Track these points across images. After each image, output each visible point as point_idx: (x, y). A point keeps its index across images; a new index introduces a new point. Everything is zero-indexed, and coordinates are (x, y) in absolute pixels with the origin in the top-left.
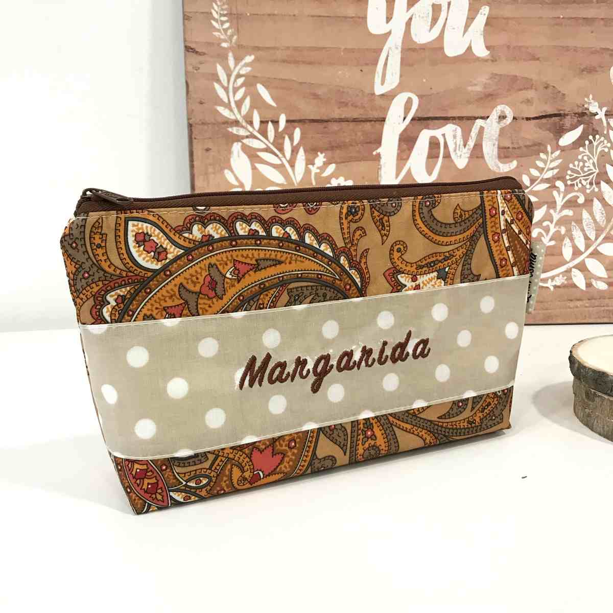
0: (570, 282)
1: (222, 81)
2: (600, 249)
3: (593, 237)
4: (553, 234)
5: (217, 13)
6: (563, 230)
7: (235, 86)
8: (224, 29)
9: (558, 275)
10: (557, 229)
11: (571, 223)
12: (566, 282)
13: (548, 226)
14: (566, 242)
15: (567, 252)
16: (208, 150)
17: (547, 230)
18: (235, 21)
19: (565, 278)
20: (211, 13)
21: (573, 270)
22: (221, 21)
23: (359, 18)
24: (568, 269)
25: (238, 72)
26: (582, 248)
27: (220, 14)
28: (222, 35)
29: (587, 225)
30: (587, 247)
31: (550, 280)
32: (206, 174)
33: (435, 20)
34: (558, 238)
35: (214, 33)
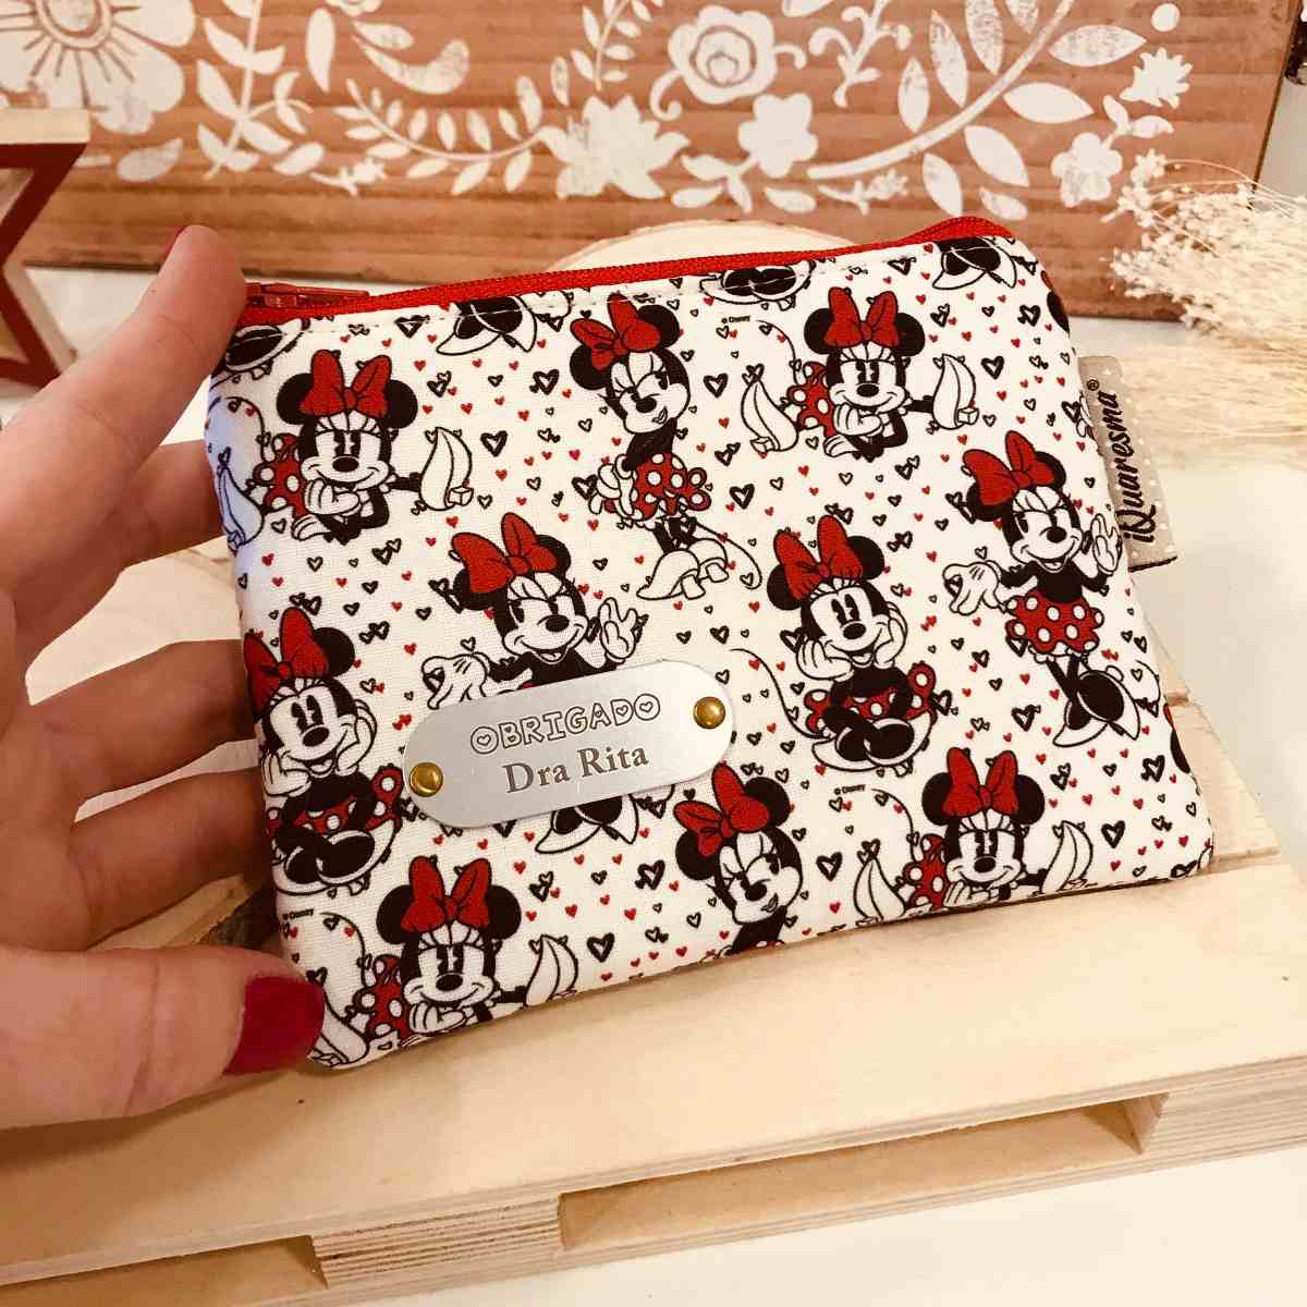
0: (918, 193)
2: (1014, 100)
3: (993, 65)
4: (873, 50)
6: (904, 36)
9: (883, 171)
10: (885, 31)
11: (929, 16)
12: (905, 193)
13: (858, 24)
14: (911, 74)
15: (913, 104)
17: (855, 33)
19: (904, 179)
21: (929, 158)
24: (911, 153)
26: (958, 93)
29: (978, 24)
30: (974, 93)
31: (858, 185)
34: (887, 59)
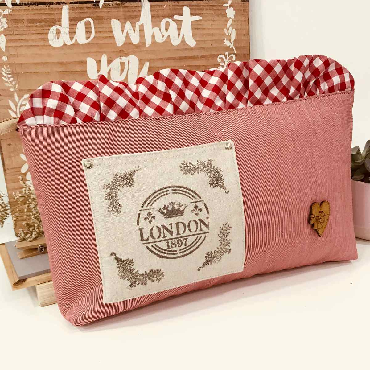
1: (13, 109)
5: (5, 73)
7: (20, 111)
8: (10, 82)
16: (9, 145)
18: (16, 77)
20: (2, 73)
22: (8, 77)
23: (83, 71)
25: (21, 103)
27: (7, 73)
28: (10, 84)
32: (10, 157)
33: (122, 70)
35: (5, 84)
